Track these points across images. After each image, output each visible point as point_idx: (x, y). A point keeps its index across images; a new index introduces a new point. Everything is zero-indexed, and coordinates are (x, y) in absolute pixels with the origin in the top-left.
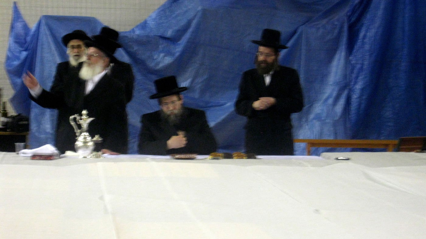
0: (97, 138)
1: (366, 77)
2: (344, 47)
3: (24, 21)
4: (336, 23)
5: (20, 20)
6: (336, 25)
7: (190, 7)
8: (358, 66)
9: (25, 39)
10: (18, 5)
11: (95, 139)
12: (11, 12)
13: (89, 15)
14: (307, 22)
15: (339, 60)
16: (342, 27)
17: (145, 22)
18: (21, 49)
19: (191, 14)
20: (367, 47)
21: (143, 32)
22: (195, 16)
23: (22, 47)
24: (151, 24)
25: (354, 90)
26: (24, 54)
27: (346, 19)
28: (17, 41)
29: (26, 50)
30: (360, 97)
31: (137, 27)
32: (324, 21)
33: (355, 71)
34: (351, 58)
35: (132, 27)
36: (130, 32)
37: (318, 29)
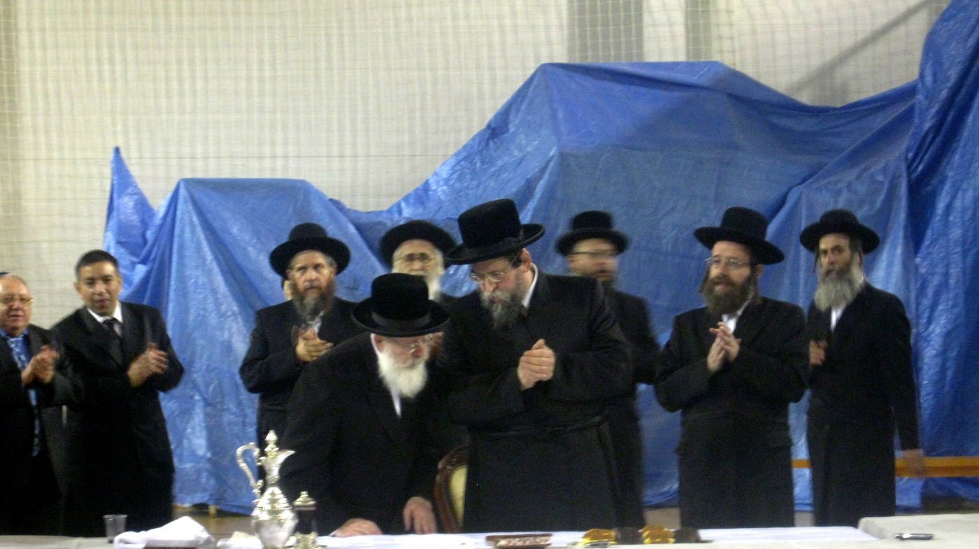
0: (304, 499)
1: (954, 306)
2: (901, 234)
3: (139, 194)
4: (880, 178)
5: (130, 190)
6: (882, 183)
7: (529, 149)
8: (936, 280)
9: (144, 236)
10: (123, 154)
11: (298, 502)
12: (108, 171)
13: (291, 175)
14: (810, 176)
15: (890, 265)
16: (893, 188)
17: (426, 186)
18: (135, 259)
19: (533, 166)
20: (956, 233)
21: (420, 210)
22: (543, 170)
23: (133, 254)
24: (440, 191)
25: (928, 335)
26: (141, 270)
27: (904, 167)
28: (123, 240)
29: (144, 262)
30: (943, 353)
31: (406, 199)
32: (851, 175)
33: (930, 292)
34: (918, 260)
35: (395, 200)
36: (390, 211)
37: (839, 192)
